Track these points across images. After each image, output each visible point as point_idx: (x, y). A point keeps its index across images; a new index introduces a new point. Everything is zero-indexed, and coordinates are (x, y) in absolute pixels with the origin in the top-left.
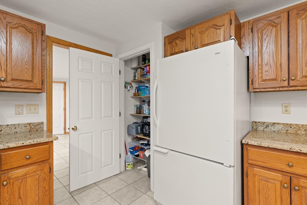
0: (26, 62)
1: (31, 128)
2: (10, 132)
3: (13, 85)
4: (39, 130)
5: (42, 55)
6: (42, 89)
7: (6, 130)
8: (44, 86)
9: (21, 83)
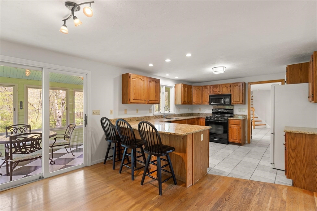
1: (243, 116)
3: (235, 103)
4: (245, 117)
5: (242, 92)
6: (242, 103)
7: (236, 116)
8: (243, 102)
9: (237, 102)
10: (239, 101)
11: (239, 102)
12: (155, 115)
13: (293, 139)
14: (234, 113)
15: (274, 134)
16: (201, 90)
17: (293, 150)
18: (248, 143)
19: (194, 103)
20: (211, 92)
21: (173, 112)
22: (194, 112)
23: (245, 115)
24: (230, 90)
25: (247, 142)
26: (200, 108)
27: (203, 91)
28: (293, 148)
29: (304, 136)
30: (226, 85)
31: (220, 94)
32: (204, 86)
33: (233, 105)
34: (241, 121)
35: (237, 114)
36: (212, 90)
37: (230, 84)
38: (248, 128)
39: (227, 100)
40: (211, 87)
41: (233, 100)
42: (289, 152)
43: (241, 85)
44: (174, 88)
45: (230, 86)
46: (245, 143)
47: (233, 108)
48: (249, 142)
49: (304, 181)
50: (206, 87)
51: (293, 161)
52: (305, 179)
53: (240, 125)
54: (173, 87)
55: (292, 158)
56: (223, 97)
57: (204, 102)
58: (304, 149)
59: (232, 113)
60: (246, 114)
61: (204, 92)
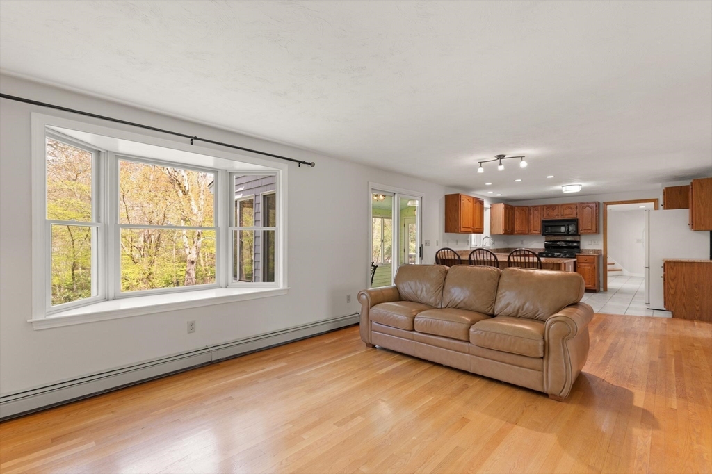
1: (594, 251)
3: (583, 231)
4: (598, 253)
5: (596, 216)
6: (596, 232)
7: (585, 251)
9: (586, 231)
10: (591, 229)
11: (591, 231)
13: (672, 268)
14: (582, 247)
15: (649, 268)
16: (527, 212)
17: (673, 280)
18: (604, 291)
19: (515, 232)
20: (545, 216)
22: (510, 247)
24: (577, 213)
25: (602, 289)
26: (522, 241)
27: (529, 214)
28: (672, 278)
29: (684, 264)
30: (569, 206)
31: (560, 218)
32: (531, 206)
33: (581, 235)
34: (593, 258)
35: (587, 248)
36: (546, 212)
37: (576, 204)
38: (604, 268)
39: (571, 228)
40: (545, 208)
41: (580, 228)
42: (668, 282)
43: (594, 205)
44: (489, 210)
45: (575, 207)
46: (600, 291)
47: (580, 239)
48: (606, 290)
49: (684, 311)
50: (535, 207)
51: (672, 292)
52: (685, 308)
53: (595, 263)
55: (672, 288)
56: (566, 224)
57: (531, 231)
58: (684, 278)
59: (578, 247)
60: (599, 249)
61: (532, 216)
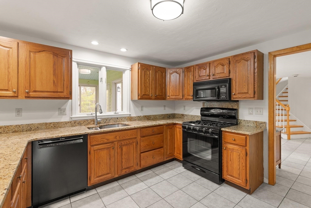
0: (245, 81)
1: (257, 125)
2: (246, 125)
3: (238, 96)
4: (262, 127)
5: (254, 73)
6: (254, 97)
7: (243, 123)
8: (256, 95)
9: (242, 95)
10: (247, 93)
11: (247, 95)
12: (73, 119)
14: (240, 117)
16: (181, 74)
18: (269, 184)
19: (168, 98)
20: (197, 77)
21: (126, 113)
23: (262, 123)
24: (229, 70)
25: (266, 180)
26: (184, 106)
30: (220, 63)
31: (211, 79)
33: (238, 101)
34: (248, 138)
35: (245, 119)
36: (198, 73)
37: (229, 59)
38: (269, 150)
39: (223, 91)
40: (197, 67)
41: (233, 91)
43: (252, 58)
45: (228, 62)
46: (262, 182)
47: (238, 106)
48: (272, 183)
50: (188, 68)
53: (246, 146)
54: (126, 70)
56: (216, 86)
57: (186, 96)
60: (263, 121)
61: (186, 79)
